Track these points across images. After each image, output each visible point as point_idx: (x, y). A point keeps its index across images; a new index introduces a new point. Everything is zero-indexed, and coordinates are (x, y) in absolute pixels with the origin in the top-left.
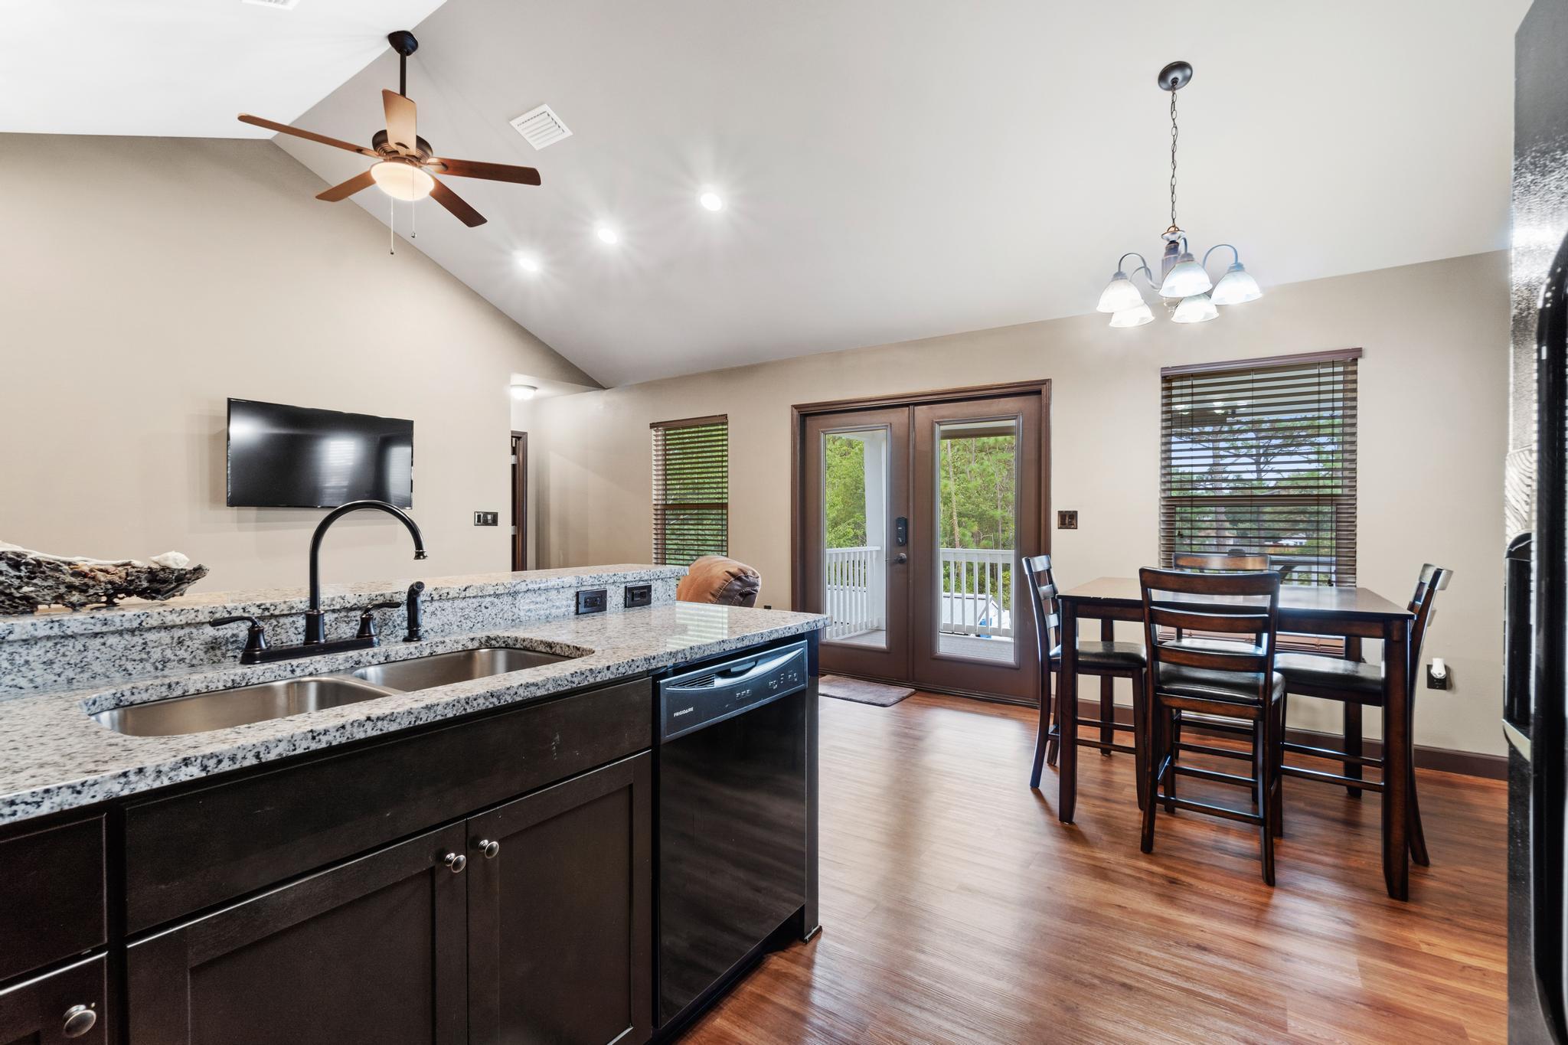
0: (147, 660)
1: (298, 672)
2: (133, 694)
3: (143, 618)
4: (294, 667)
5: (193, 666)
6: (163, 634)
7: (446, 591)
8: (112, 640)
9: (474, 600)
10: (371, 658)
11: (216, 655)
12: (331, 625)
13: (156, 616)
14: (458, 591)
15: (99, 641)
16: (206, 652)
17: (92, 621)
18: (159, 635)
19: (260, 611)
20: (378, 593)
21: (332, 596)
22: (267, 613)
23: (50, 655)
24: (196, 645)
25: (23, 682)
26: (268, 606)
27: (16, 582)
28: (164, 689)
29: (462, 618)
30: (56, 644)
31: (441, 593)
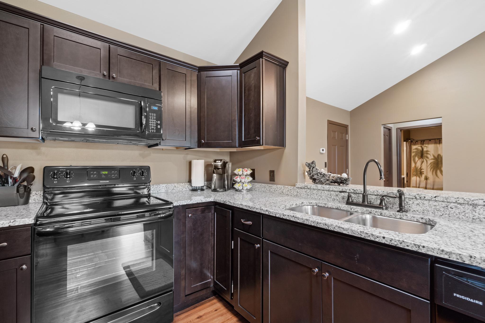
0: (331, 198)
1: (352, 210)
2: (319, 204)
3: (329, 188)
4: (351, 208)
5: (339, 202)
6: (334, 192)
7: (424, 196)
8: (326, 192)
9: (443, 203)
10: (375, 213)
11: (344, 201)
12: (374, 199)
13: (332, 188)
14: (431, 197)
15: (323, 192)
16: (342, 199)
17: (322, 187)
18: (333, 193)
19: (353, 191)
20: (390, 192)
21: (374, 190)
22: (355, 192)
23: (317, 193)
24: (340, 197)
25: (313, 197)
26: (355, 190)
27: (320, 178)
28: (324, 204)
29: (435, 210)
30: (318, 191)
31: (421, 196)
